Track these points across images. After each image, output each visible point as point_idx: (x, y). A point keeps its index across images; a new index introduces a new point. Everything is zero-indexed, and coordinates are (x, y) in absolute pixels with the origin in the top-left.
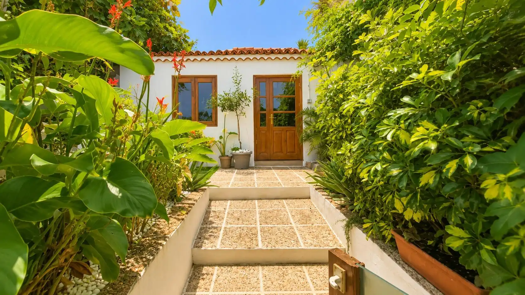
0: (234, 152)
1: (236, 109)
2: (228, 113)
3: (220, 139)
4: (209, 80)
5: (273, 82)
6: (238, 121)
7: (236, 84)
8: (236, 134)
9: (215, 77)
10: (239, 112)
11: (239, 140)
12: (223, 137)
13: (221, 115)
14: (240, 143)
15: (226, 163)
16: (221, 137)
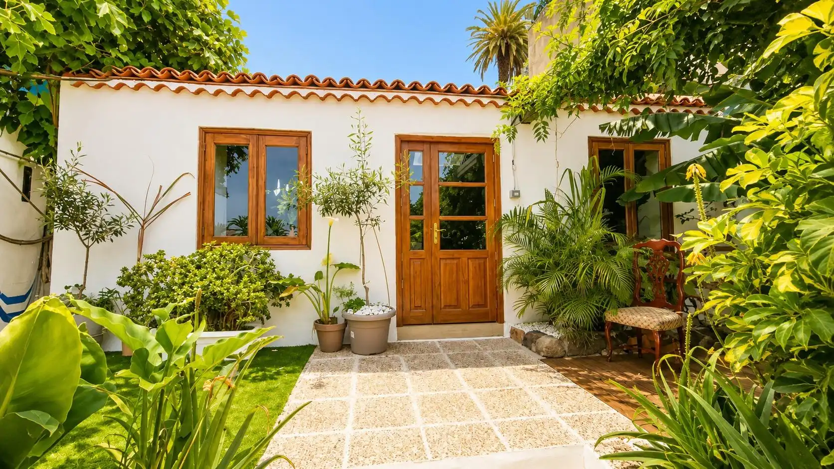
0: (350, 311)
1: (357, 212)
2: (336, 218)
3: (316, 278)
4: (292, 142)
5: (439, 151)
6: (362, 238)
7: (359, 152)
8: (356, 267)
9: (306, 136)
10: (363, 217)
11: (364, 283)
12: (325, 275)
13: (319, 223)
14: (367, 289)
15: (333, 338)
16: (319, 276)
